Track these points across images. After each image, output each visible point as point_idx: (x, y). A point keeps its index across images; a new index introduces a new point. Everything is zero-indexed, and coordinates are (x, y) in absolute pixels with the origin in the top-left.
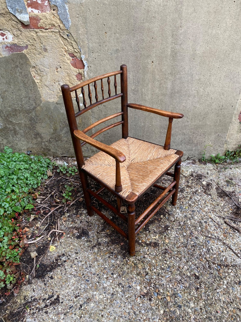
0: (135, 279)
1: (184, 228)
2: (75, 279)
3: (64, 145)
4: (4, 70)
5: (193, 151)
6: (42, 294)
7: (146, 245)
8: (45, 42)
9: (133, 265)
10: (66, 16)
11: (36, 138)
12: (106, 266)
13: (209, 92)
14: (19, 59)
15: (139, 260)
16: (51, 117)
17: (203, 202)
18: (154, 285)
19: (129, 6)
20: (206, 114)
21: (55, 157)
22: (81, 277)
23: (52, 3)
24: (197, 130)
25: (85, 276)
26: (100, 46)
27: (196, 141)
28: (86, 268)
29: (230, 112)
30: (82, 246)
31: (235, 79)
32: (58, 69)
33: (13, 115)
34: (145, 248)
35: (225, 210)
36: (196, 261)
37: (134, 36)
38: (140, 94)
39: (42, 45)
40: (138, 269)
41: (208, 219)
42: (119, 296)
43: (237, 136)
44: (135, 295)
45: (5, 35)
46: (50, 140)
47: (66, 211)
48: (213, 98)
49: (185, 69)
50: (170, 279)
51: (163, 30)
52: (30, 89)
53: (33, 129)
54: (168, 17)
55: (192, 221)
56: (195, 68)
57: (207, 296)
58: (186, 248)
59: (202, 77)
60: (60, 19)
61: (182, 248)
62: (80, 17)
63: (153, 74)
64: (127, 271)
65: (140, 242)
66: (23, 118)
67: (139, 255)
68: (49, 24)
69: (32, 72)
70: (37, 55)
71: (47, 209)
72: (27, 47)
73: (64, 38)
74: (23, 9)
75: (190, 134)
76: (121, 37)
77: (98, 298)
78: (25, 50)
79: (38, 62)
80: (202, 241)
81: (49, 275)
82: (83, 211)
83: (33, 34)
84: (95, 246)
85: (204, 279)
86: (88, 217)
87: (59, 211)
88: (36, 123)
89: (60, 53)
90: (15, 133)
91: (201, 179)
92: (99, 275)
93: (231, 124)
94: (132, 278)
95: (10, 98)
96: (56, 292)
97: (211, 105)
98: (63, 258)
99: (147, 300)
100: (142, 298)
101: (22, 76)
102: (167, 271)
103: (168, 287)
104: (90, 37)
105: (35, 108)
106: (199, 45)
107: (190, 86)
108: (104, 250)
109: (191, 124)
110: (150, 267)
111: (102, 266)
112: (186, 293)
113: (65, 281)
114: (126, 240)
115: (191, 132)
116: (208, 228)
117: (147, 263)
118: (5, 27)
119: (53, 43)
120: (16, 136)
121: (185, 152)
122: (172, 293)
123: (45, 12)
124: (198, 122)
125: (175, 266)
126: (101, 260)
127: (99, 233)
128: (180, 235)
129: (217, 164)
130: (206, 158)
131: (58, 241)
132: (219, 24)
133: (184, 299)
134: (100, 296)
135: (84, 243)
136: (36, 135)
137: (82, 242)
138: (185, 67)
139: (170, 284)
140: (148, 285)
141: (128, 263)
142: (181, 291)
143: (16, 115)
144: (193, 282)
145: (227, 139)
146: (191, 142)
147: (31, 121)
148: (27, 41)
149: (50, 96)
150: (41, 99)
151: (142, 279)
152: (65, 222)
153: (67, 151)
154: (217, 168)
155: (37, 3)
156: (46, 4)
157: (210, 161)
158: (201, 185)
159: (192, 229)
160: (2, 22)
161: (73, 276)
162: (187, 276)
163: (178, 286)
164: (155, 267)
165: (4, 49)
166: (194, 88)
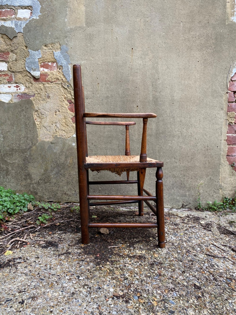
0: (108, 282)
1: (178, 247)
2: (25, 277)
3: (52, 187)
4: (12, 113)
7: (128, 257)
8: (50, 91)
9: (108, 271)
10: (68, 73)
11: (25, 179)
12: (71, 270)
13: (192, 133)
14: (26, 104)
15: (117, 268)
16: (44, 157)
17: (203, 234)
18: (134, 290)
19: (117, 65)
20: (194, 155)
22: (35, 276)
23: (59, 64)
24: (187, 172)
25: (40, 276)
26: (93, 93)
27: (188, 185)
28: (45, 270)
29: (217, 153)
30: (46, 254)
31: (214, 120)
32: (57, 113)
33: (10, 154)
34: (127, 259)
35: (231, 243)
36: (195, 273)
37: (121, 86)
39: (46, 94)
40: (114, 275)
41: (210, 245)
42: (82, 295)
43: (231, 180)
44: (105, 296)
45: (19, 87)
46: (39, 182)
47: (38, 231)
48: (197, 138)
49: (167, 112)
50: (158, 287)
51: (144, 81)
52: (30, 130)
53: (25, 169)
54: (148, 72)
55: (188, 243)
56: (176, 111)
57: (214, 306)
58: (181, 262)
59: (183, 119)
60: (63, 75)
61: (176, 262)
64: (98, 275)
65: (121, 254)
66: (18, 158)
67: (117, 263)
68: (54, 78)
69: (34, 115)
70: (41, 101)
71: (17, 228)
72: (34, 96)
73: (65, 88)
74: (37, 68)
75: (180, 176)
76: (110, 87)
77: (51, 295)
78: (32, 98)
79: (40, 107)
80: (202, 258)
82: (58, 231)
83: (41, 85)
84: (62, 254)
85: (208, 289)
87: (29, 230)
88: (29, 162)
89: (60, 100)
90: (7, 173)
91: (199, 220)
92: (60, 276)
93: (221, 166)
94: (103, 282)
95: (10, 138)
97: (196, 145)
98: (19, 260)
99: (122, 301)
100: (114, 299)
101: (25, 118)
102: (155, 279)
103: (155, 292)
104: (85, 87)
105: (31, 147)
106: (175, 93)
107: (173, 127)
108: (73, 258)
109: (180, 165)
110: (131, 273)
111: (67, 270)
112: (182, 300)
113: (12, 278)
114: (103, 252)
115: (181, 174)
116: (210, 250)
117: (127, 271)
118: (20, 81)
119: (55, 92)
120: (7, 177)
121: (178, 198)
122: (160, 299)
123: (53, 70)
124: (187, 163)
125: (166, 275)
126: (66, 264)
127: (71, 246)
128: (174, 252)
129: (216, 212)
130: (202, 206)
131: (18, 249)
132: (189, 77)
133: (179, 306)
134: (55, 293)
135: (49, 252)
136: (26, 175)
137: (47, 251)
138: (166, 110)
139: (157, 290)
140: (126, 288)
141: (102, 269)
142: (174, 298)
143: (12, 154)
144: (193, 291)
145: (220, 183)
146: (183, 185)
147: (25, 160)
148: (35, 91)
149: (47, 136)
150: (38, 139)
151: (118, 283)
152: (33, 237)
153: (54, 194)
154: (216, 214)
155: (48, 64)
156: (54, 65)
157: (207, 209)
158: (199, 224)
159: (188, 248)
160: (19, 77)
161: (24, 275)
162: (184, 285)
163: (169, 293)
164: (138, 274)
165: (16, 97)
166: (177, 129)
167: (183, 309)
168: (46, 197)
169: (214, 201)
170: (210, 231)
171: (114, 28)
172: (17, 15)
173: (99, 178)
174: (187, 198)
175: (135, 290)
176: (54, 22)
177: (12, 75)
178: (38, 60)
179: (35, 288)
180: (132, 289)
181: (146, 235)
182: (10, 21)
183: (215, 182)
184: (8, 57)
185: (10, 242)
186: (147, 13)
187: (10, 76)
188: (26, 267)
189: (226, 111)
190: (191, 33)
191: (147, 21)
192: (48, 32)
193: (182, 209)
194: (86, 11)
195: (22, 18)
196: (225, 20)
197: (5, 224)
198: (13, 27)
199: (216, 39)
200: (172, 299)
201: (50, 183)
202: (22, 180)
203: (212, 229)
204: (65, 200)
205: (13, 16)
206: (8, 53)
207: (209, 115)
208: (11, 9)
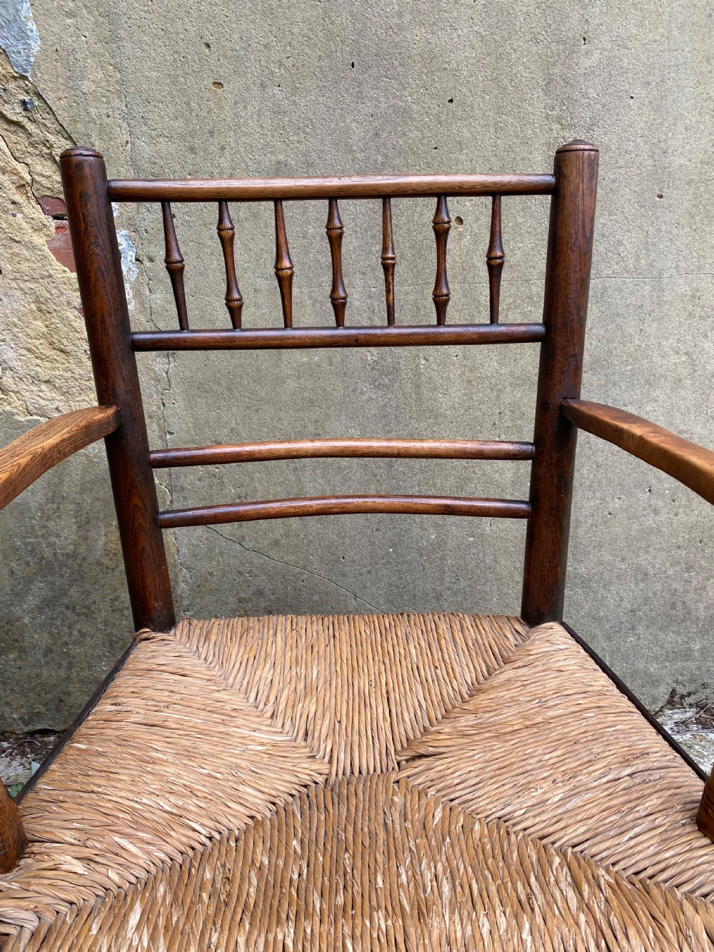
3: (36, 671)
5: (695, 660)
10: (11, 11)
24: (703, 551)
26: (192, 150)
27: (701, 606)
38: (409, 385)
49: (621, 249)
51: (499, 58)
56: (671, 240)
62: (84, 11)
73: (9, 122)
75: (670, 572)
76: (295, 103)
104: (139, 110)
107: (652, 328)
109: (671, 525)
115: (675, 563)
121: (653, 668)
138: (620, 237)
146: (680, 611)
153: (53, 700)
166: (671, 341)
168: (15, 716)
174: (692, 665)
201: (23, 650)
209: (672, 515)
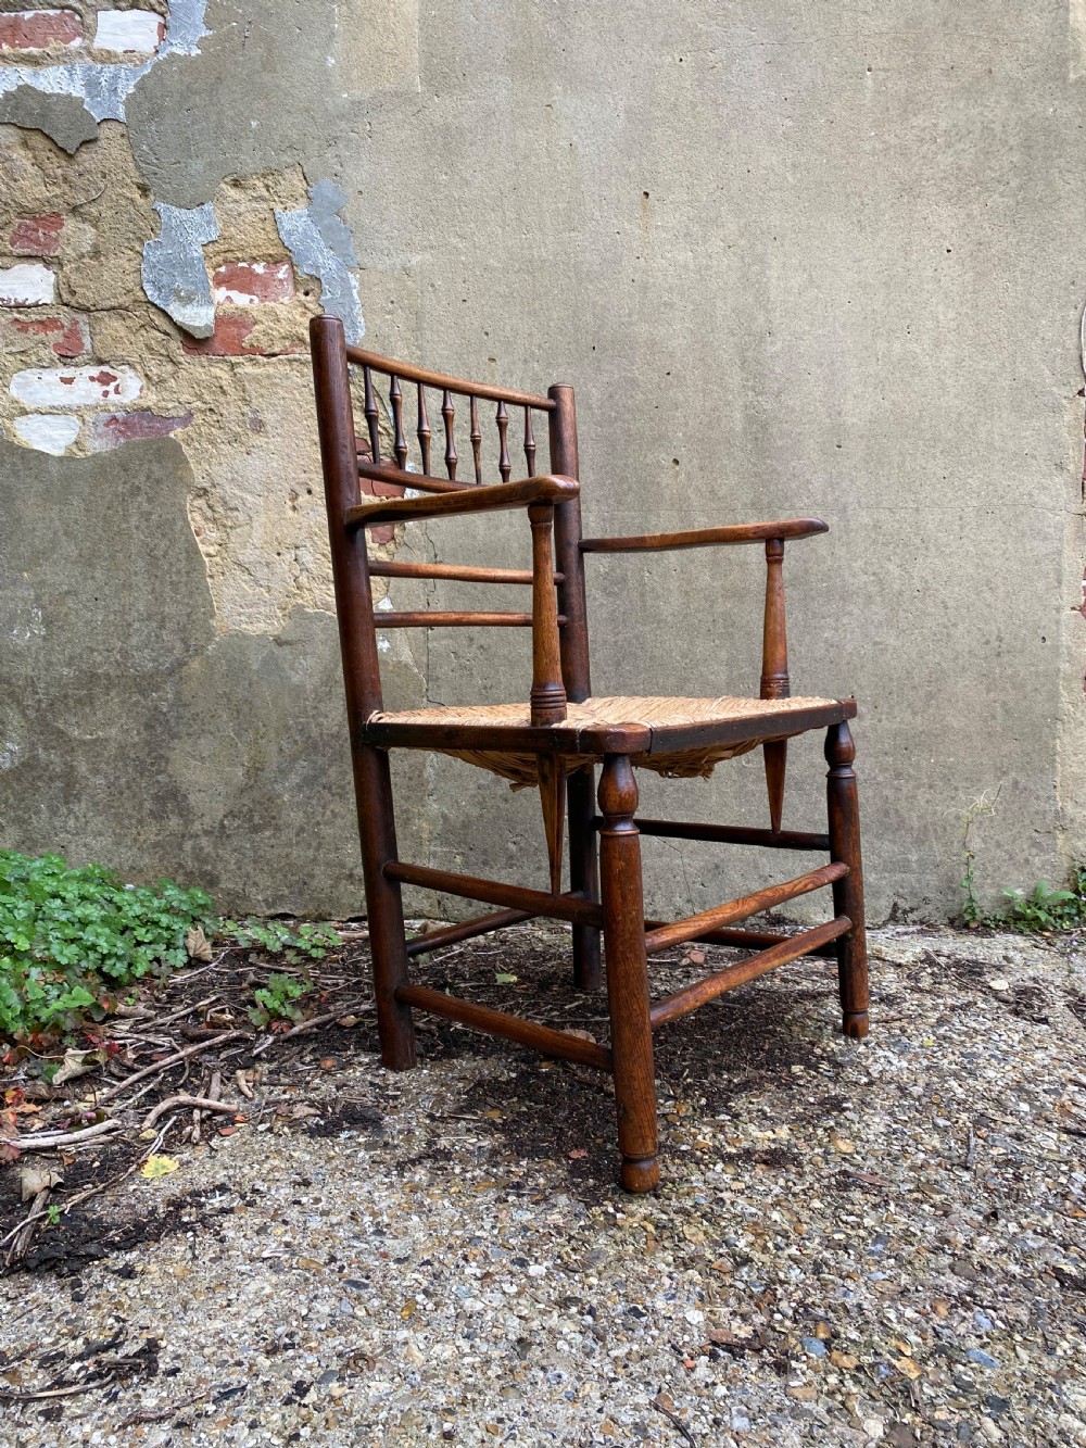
0: (667, 1281)
1: (933, 1103)
2: (274, 1279)
3: (287, 850)
4: (82, 505)
5: (913, 872)
6: (48, 1335)
7: (722, 1157)
8: (262, 396)
9: (651, 1228)
10: (348, 309)
11: (159, 816)
12: (478, 1234)
13: (929, 578)
14: (150, 461)
15: (685, 1212)
16: (245, 709)
17: (1016, 1037)
18: (796, 1311)
19: (576, 272)
20: (937, 680)
21: (236, 917)
22: (319, 1271)
23: (305, 270)
24: (910, 759)
25: (342, 1268)
27: (914, 815)
28: (357, 1237)
29: (1041, 668)
30: (335, 1163)
31: (1024, 520)
32: (300, 499)
33: (79, 701)
34: (719, 1167)
36: (1045, 1217)
37: (599, 370)
38: (635, 594)
39: (246, 409)
40: (682, 1245)
41: (1063, 1085)
42: (566, 1347)
44: (673, 1347)
45: (115, 379)
46: (223, 826)
47: (264, 1055)
48: (951, 603)
49: (810, 487)
50: (900, 1289)
51: (705, 345)
52: (172, 583)
53: (154, 769)
54: (719, 303)
55: (970, 1081)
56: (851, 480)
58: (967, 1169)
59: (884, 516)
61: (943, 1172)
62: (400, 311)
63: (680, 510)
64: (612, 1252)
65: (684, 1148)
66: (119, 717)
67: (681, 1191)
68: (283, 338)
69: (192, 511)
70: (222, 446)
71: (161, 1050)
72: (187, 419)
74: (197, 289)
75: (880, 779)
77: (423, 1358)
78: (179, 430)
79: (220, 472)
80: (1054, 1148)
81: (110, 1264)
82: (358, 1055)
83: (221, 372)
84: (412, 1162)
86: (381, 1072)
87: (222, 1056)
88: (175, 736)
90: (70, 789)
91: (980, 974)
92: (436, 1264)
93: (1059, 726)
94: (645, 1280)
95: (80, 624)
96: (141, 1328)
97: (948, 635)
98: (219, 1199)
99: (761, 1368)
100: (721, 1360)
101: (148, 527)
102: (871, 1253)
103: (892, 1315)
105: (181, 664)
106: (849, 396)
107: (841, 552)
108: (469, 1175)
109: (876, 730)
110: (758, 1235)
111: (457, 1233)
112: (1025, 1347)
113: (212, 1285)
114: (599, 1141)
115: (884, 770)
116: (1074, 1110)
117: (737, 1223)
118: (120, 352)
119: (289, 401)
120: (71, 806)
121: (872, 877)
122: (925, 1344)
123: (275, 301)
124: (908, 716)
125: (915, 1235)
126: (447, 1210)
127: (442, 1119)
128: (919, 1125)
129: (1047, 934)
130: (982, 912)
131: (197, 1144)
132: (908, 321)
133: (1019, 1374)
134: (438, 1348)
135: (348, 1152)
136: (162, 798)
137: (337, 1149)
138: (808, 476)
139: (900, 1307)
140: (757, 1305)
141: (620, 1223)
142: (986, 1340)
143: (91, 700)
144: (1057, 1301)
145: (1060, 804)
146: (893, 819)
147: (153, 727)
148: (192, 399)
149: (255, 610)
150: (214, 623)
151: (715, 1285)
152: (251, 1084)
153: (297, 882)
154: (1049, 944)
155: (251, 273)
156: (281, 275)
157: (1005, 922)
158: (984, 993)
159: (979, 1106)
160: (114, 334)
161: (265, 1266)
162: (1010, 1278)
163: (957, 1318)
164: (793, 1237)
165: (99, 430)
166: (859, 563)
167: (1038, 1386)
168: (260, 898)
169: (1033, 883)
170: (1045, 1021)
171: (555, 98)
172: (96, 39)
173: (506, 800)
174: (911, 878)
175: (801, 1310)
176: (275, 71)
177: (77, 323)
178: (200, 250)
179: (338, 1325)
180: (784, 1305)
181: (770, 1052)
182: (61, 67)
183: (1037, 798)
184: (56, 240)
185: (152, 1116)
186: (711, 29)
187: (70, 330)
188: (262, 1230)
189: (1080, 476)
190: (915, 122)
191: (711, 65)
192: (247, 118)
193: (891, 929)
194: (423, 20)
195: (120, 50)
196: (1062, 62)
197: (101, 1031)
198: (74, 94)
199: (1027, 146)
200: (978, 1341)
201: (278, 828)
202: (140, 822)
203: (1046, 1012)
204: (352, 906)
205: (77, 43)
206: (55, 221)
207: (1002, 498)
208: (63, 8)
209: (875, 721)
